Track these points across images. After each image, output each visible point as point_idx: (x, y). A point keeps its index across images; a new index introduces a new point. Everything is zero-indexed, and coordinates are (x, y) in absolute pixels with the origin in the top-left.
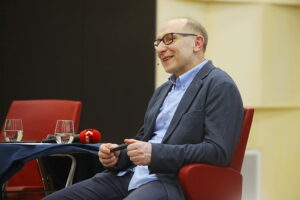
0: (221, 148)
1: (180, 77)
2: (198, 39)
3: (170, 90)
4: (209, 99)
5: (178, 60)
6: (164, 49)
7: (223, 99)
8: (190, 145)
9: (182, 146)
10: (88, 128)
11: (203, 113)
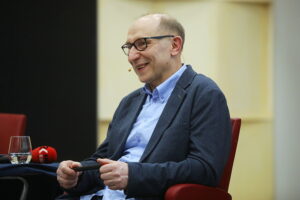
0: (209, 164)
1: (159, 88)
2: (175, 40)
3: (144, 103)
4: (195, 111)
5: (154, 68)
6: (137, 56)
7: (211, 110)
8: (172, 163)
9: (163, 165)
10: (42, 146)
11: (189, 128)
